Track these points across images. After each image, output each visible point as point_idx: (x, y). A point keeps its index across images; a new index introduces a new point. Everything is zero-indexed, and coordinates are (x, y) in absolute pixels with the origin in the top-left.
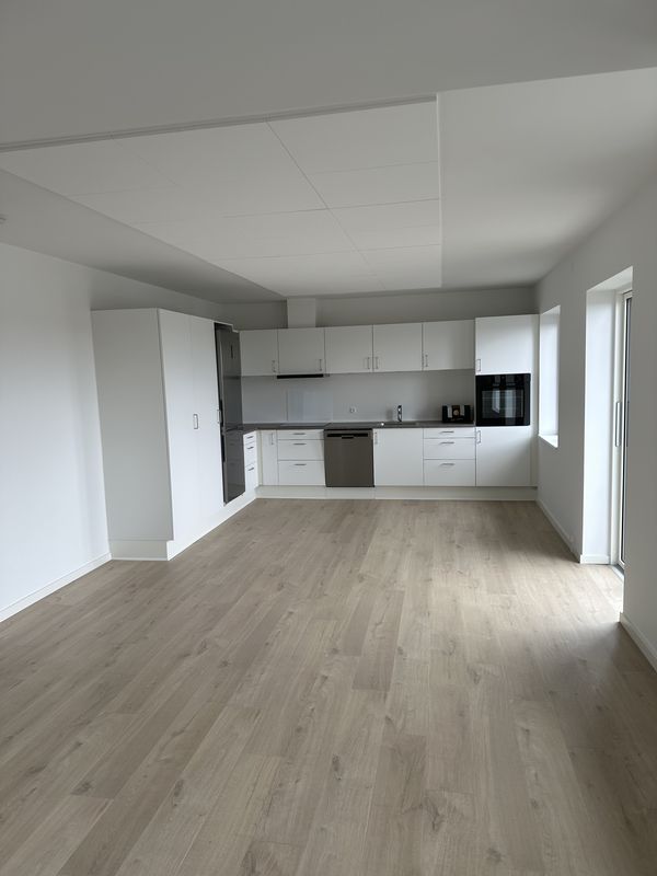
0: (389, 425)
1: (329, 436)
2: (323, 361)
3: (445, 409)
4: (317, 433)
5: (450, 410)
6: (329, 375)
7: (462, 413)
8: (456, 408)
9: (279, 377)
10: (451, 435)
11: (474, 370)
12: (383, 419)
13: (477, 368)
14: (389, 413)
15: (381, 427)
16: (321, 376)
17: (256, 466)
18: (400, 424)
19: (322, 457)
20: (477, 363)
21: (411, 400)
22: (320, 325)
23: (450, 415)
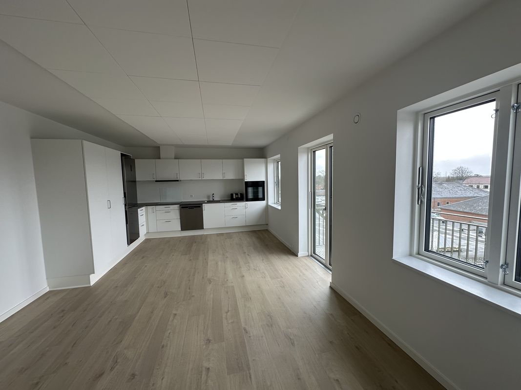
0: (209, 202)
1: (182, 208)
2: (178, 175)
3: (232, 195)
4: (177, 207)
5: (234, 195)
6: (181, 180)
7: (239, 196)
8: (237, 194)
9: (156, 181)
10: (236, 205)
11: (243, 179)
12: (206, 199)
13: (245, 179)
14: (208, 197)
15: (206, 203)
16: (178, 181)
17: (145, 223)
18: (213, 202)
19: (179, 217)
20: (245, 176)
21: (218, 192)
22: (176, 158)
23: (234, 197)
